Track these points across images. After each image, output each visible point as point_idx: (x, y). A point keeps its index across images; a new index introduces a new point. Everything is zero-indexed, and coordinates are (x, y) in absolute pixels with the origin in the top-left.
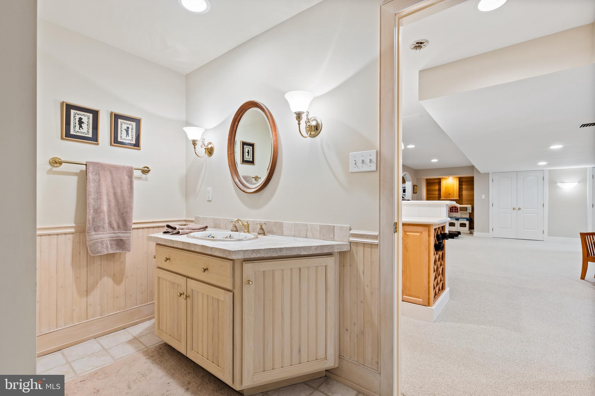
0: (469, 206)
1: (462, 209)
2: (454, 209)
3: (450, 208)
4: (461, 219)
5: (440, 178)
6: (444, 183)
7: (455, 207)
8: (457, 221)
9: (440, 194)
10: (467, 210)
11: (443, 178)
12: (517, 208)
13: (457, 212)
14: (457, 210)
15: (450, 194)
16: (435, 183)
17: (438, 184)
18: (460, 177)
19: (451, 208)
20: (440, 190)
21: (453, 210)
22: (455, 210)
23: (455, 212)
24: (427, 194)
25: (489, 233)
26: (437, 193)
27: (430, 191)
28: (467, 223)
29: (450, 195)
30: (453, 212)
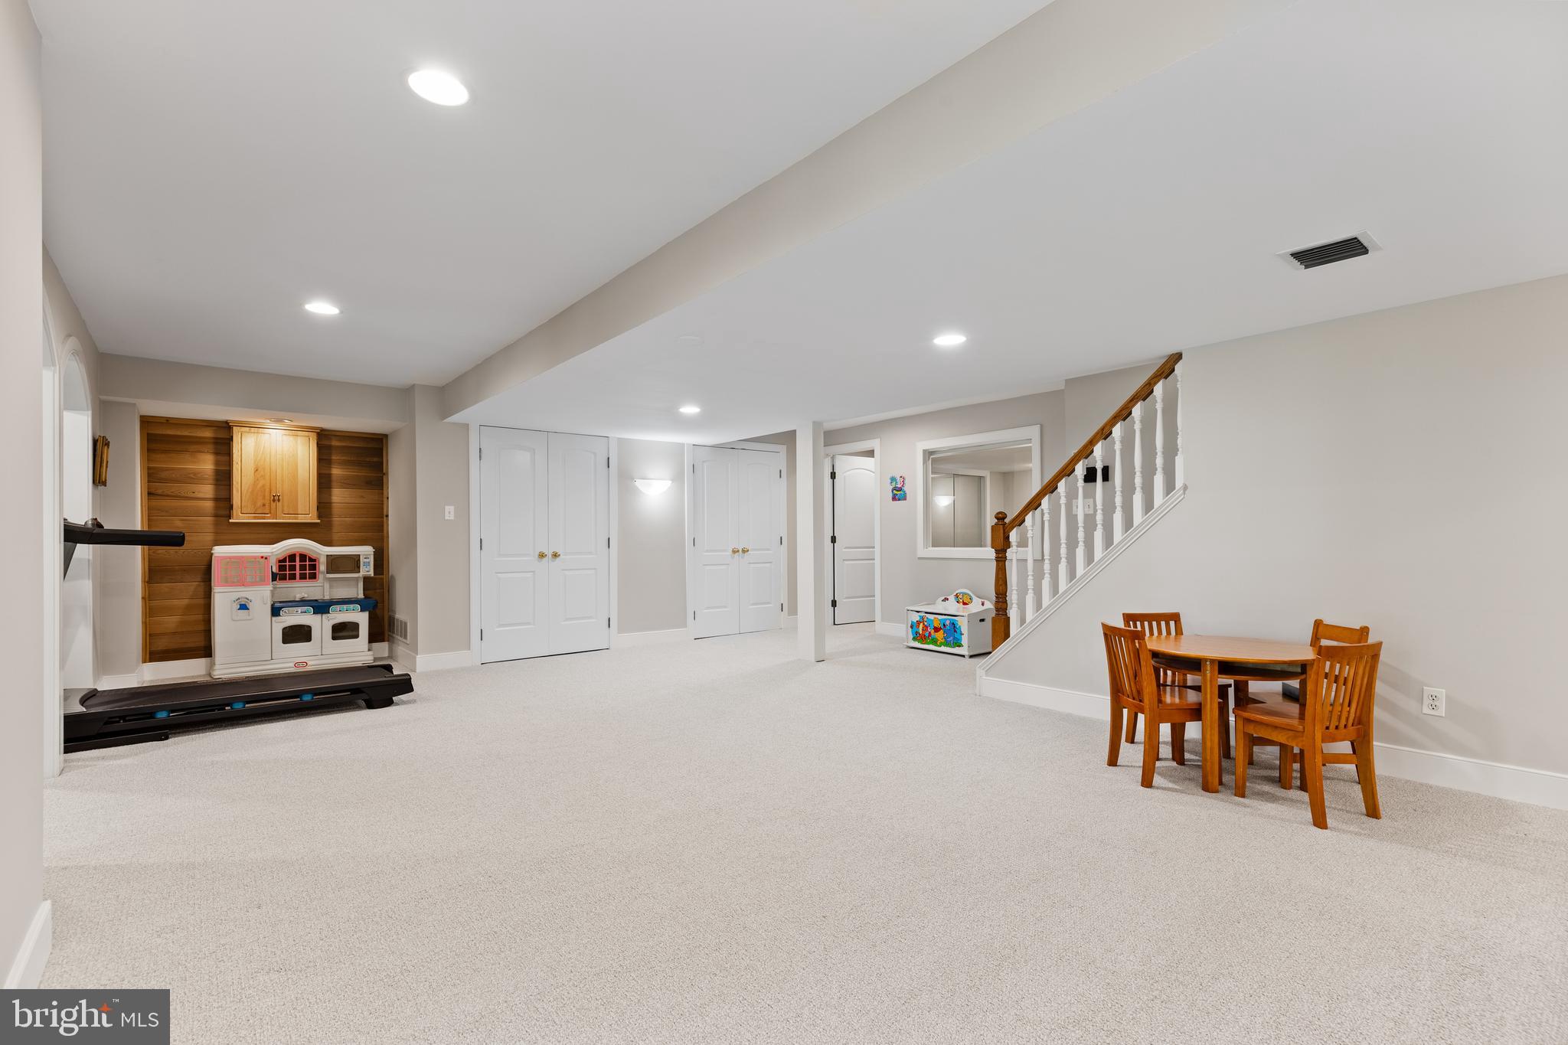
0: (366, 552)
1: (336, 564)
2: (298, 563)
3: (280, 561)
4: (338, 607)
5: (227, 422)
6: (247, 448)
7: (303, 557)
8: (319, 616)
9: (228, 500)
10: (359, 567)
11: (241, 424)
12: (549, 553)
13: (313, 577)
14: (313, 567)
15: (276, 499)
16: (200, 441)
17: (211, 447)
18: (323, 430)
19: (284, 560)
20: (224, 477)
21: (293, 568)
22: (303, 568)
23: (303, 577)
24: (149, 494)
25: (469, 649)
26: (207, 490)
27: (161, 480)
28: (362, 619)
29: (279, 504)
30: (293, 577)
